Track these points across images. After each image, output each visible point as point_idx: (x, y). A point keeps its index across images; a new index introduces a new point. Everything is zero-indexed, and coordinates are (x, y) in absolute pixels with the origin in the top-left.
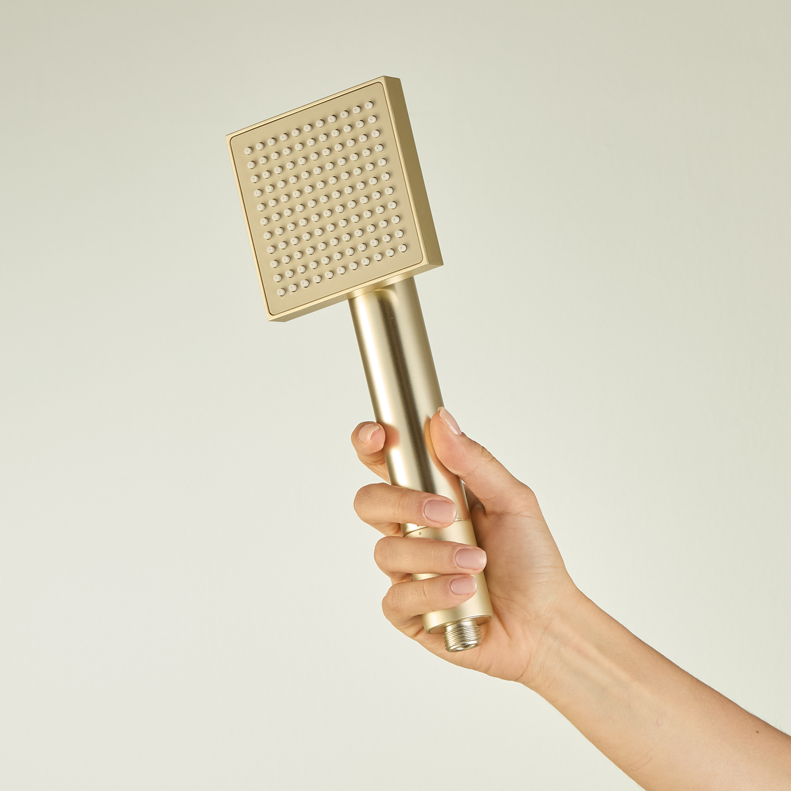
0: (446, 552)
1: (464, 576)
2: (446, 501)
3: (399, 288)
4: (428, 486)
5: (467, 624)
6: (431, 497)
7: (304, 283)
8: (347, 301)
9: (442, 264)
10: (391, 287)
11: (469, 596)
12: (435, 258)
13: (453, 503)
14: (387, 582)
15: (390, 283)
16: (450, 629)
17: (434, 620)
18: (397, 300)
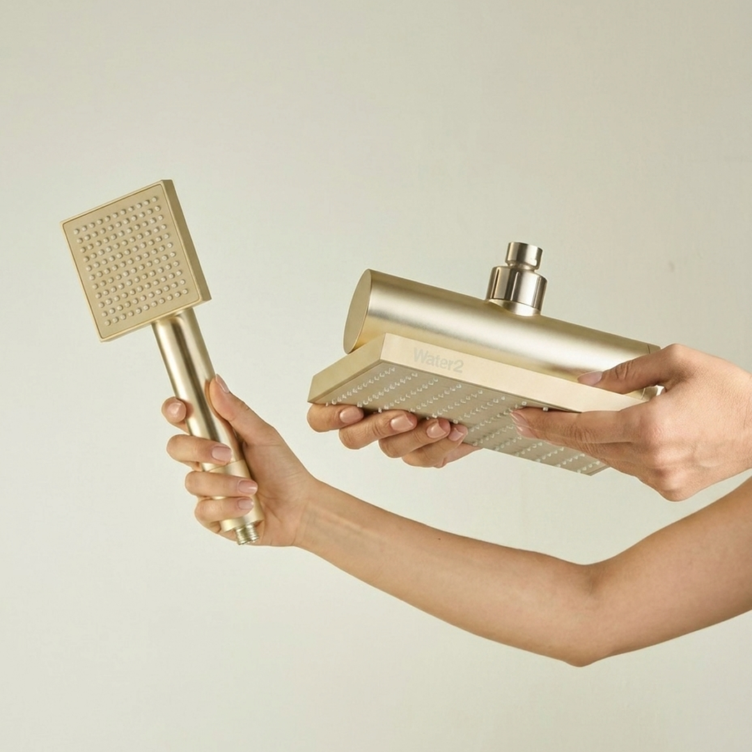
0: (232, 484)
1: (245, 499)
2: (227, 448)
3: (184, 316)
4: (214, 436)
5: (250, 527)
6: (217, 444)
7: (122, 317)
8: (151, 326)
9: (211, 298)
10: (179, 316)
11: (249, 510)
12: (206, 296)
13: (229, 449)
14: (195, 500)
15: (178, 314)
16: (239, 530)
17: (228, 525)
18: (184, 324)
